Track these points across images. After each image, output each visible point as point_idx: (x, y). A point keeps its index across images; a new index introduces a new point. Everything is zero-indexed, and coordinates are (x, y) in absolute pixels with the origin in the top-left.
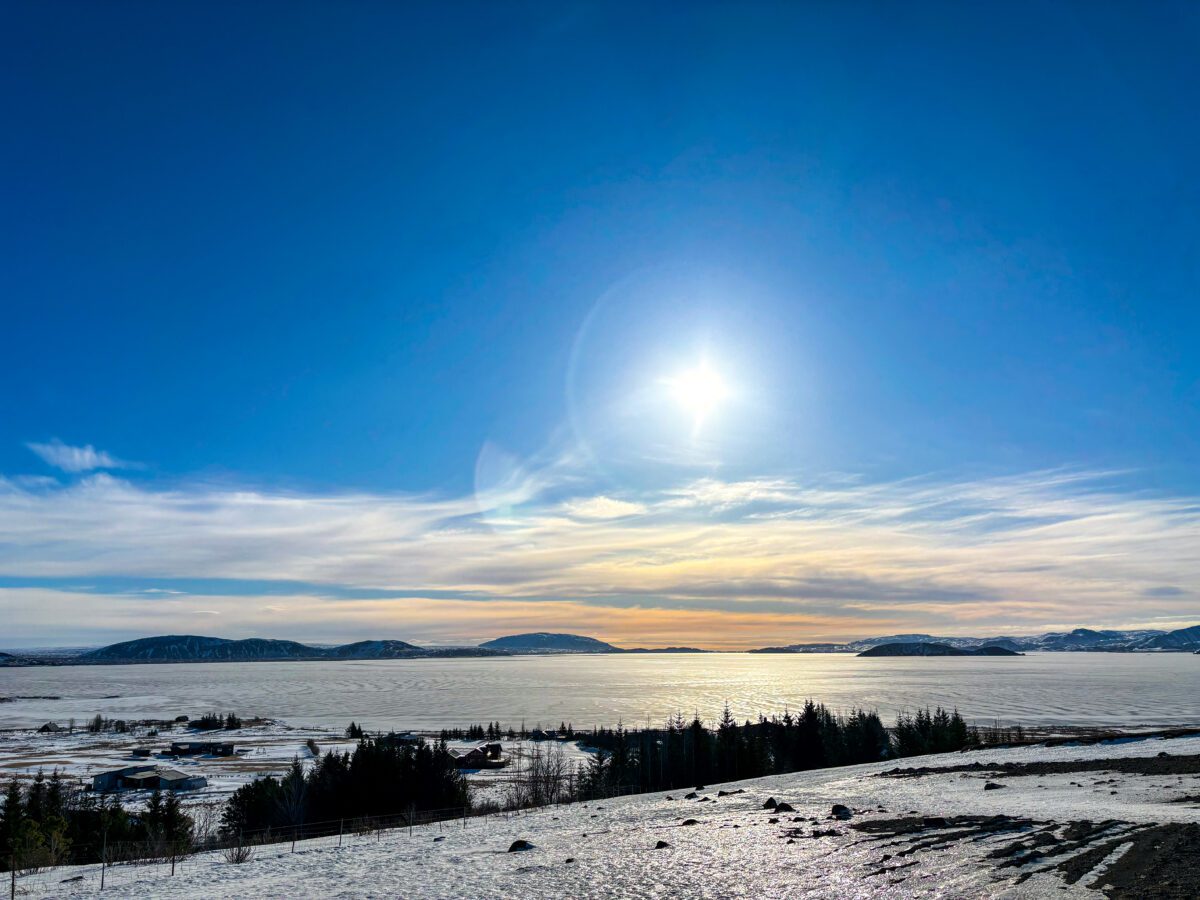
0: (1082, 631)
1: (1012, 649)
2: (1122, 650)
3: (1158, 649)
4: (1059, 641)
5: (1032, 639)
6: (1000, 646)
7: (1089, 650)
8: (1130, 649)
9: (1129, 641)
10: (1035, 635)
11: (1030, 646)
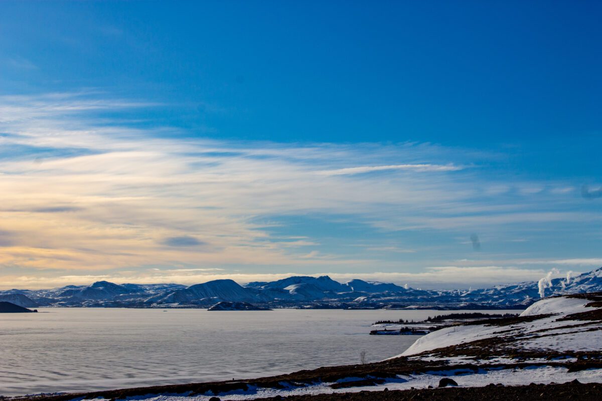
0: (104, 283)
1: (23, 305)
2: (141, 305)
3: (176, 304)
4: (78, 295)
5: (49, 293)
6: (11, 302)
7: (107, 306)
8: (148, 305)
9: (149, 295)
10: (51, 289)
11: (45, 300)
